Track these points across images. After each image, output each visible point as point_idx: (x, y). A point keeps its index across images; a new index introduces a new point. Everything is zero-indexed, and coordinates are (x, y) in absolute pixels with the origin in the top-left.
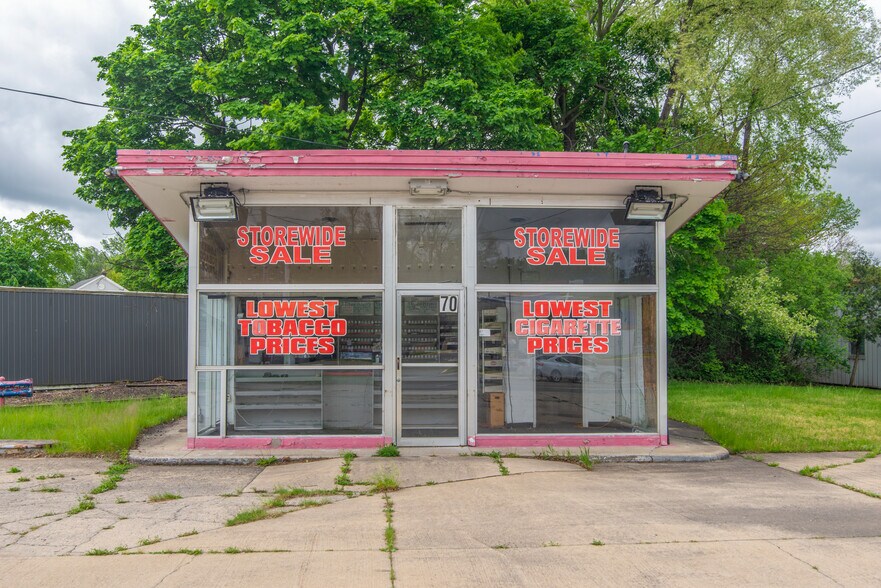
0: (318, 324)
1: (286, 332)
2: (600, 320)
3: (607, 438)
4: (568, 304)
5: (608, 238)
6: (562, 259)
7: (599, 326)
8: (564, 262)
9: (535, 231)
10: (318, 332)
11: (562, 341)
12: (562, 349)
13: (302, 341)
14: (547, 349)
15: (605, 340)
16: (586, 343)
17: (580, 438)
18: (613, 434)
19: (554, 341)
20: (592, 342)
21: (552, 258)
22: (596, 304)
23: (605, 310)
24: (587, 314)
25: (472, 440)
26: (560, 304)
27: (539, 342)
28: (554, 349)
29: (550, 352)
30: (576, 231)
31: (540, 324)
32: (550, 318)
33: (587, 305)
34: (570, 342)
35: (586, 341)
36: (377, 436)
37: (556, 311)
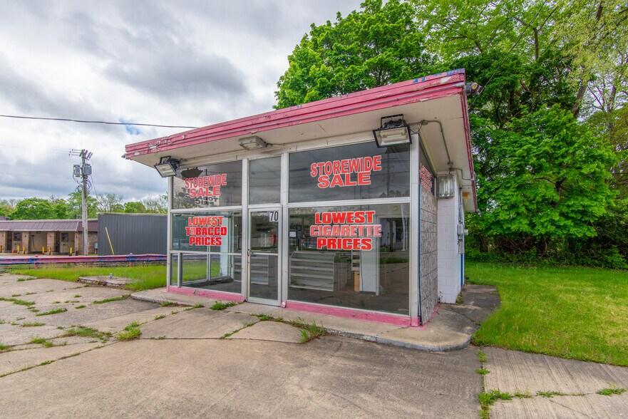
0: (215, 230)
1: (203, 234)
2: (366, 225)
3: (369, 314)
4: (344, 214)
5: (373, 163)
6: (340, 182)
7: (365, 231)
8: (341, 184)
9: (323, 164)
10: (216, 234)
11: (339, 241)
12: (339, 246)
13: (209, 238)
14: (329, 246)
15: (370, 240)
16: (356, 243)
17: (350, 312)
18: (374, 312)
19: (334, 241)
20: (360, 242)
21: (334, 183)
22: (363, 213)
23: (370, 218)
24: (357, 221)
25: (284, 303)
26: (339, 214)
27: (324, 241)
28: (334, 246)
29: (332, 248)
30: (350, 161)
31: (325, 229)
32: (332, 224)
33: (357, 215)
34: (345, 241)
35: (355, 241)
36: (239, 294)
37: (336, 220)
